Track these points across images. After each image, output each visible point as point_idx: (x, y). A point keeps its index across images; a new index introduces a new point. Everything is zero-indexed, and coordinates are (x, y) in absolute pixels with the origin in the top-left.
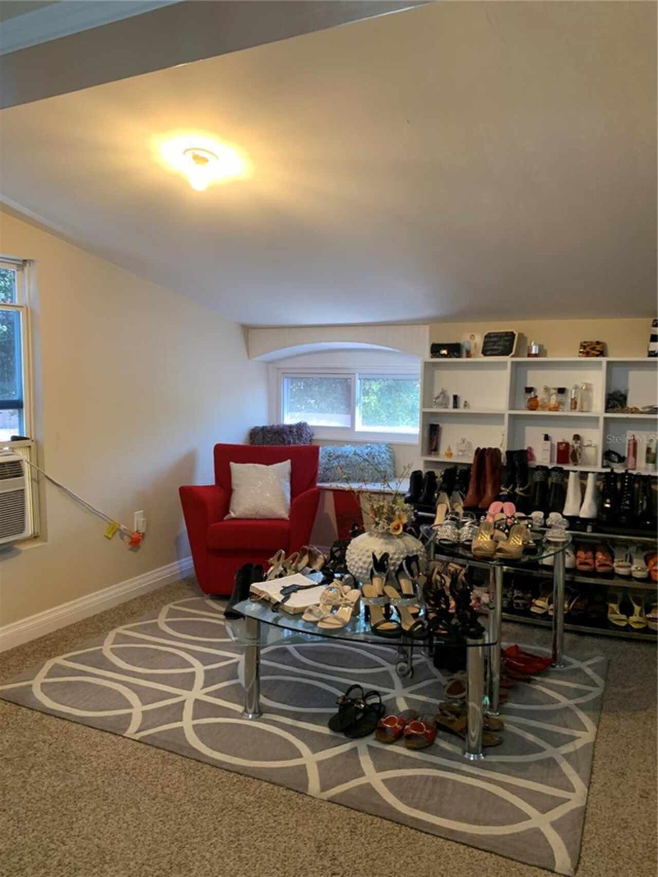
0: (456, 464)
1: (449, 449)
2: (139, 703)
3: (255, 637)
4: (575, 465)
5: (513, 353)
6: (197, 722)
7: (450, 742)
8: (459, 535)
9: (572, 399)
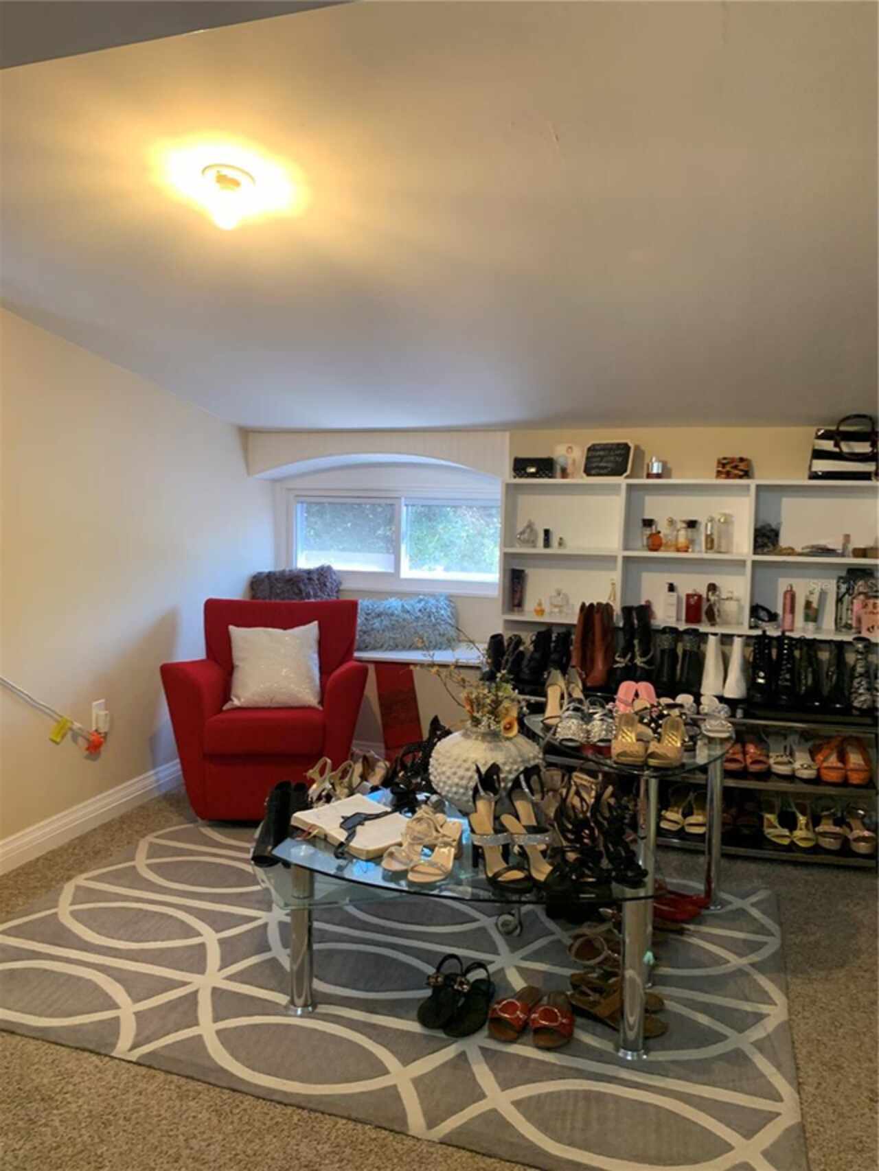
0: (550, 626)
1: (540, 604)
2: (129, 1000)
3: (306, 895)
4: (713, 625)
5: (628, 472)
6: (222, 1025)
7: (594, 1034)
8: (588, 732)
9: (707, 536)
